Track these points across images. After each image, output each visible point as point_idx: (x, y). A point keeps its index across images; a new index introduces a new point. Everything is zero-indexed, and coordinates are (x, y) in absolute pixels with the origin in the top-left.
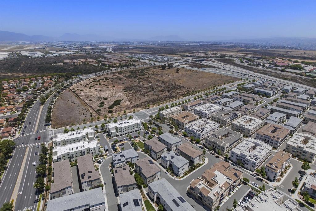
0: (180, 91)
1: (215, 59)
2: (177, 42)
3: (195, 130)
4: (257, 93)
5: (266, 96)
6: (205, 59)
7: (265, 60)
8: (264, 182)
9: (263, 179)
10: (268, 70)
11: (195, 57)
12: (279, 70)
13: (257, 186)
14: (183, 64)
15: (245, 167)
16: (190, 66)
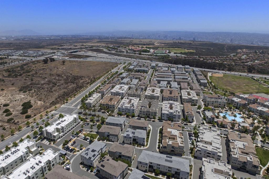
0: (83, 81)
1: (87, 50)
2: (34, 36)
3: (128, 107)
4: (139, 71)
5: (145, 72)
6: (78, 50)
7: (124, 48)
8: (189, 125)
9: (187, 123)
10: (130, 54)
11: (67, 49)
12: (137, 54)
13: (189, 128)
14: (61, 56)
15: (173, 120)
16: (70, 58)
